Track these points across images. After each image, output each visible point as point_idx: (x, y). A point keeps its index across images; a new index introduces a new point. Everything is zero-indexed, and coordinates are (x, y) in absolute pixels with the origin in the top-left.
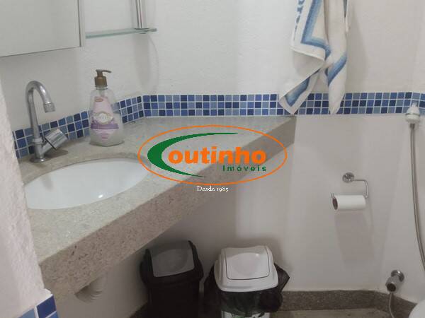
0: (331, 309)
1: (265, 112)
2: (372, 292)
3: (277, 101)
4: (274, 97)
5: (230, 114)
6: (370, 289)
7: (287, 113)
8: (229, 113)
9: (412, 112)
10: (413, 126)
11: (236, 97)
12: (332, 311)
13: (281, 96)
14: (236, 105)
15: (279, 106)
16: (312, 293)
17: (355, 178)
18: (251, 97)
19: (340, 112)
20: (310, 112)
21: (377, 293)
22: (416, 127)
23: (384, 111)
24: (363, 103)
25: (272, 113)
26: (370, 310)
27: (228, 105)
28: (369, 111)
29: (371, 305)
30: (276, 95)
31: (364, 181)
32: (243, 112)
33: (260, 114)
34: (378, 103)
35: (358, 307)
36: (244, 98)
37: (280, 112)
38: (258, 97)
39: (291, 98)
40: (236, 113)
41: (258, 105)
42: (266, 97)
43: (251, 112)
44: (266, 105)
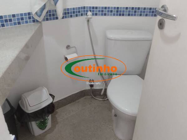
0: (71, 103)
1: (27, 22)
2: (84, 90)
3: (31, 16)
4: (29, 14)
5: (9, 26)
6: (83, 90)
7: (37, 21)
8: (7, 25)
9: (89, 14)
10: (88, 21)
11: (9, 16)
12: (71, 104)
13: (34, 13)
14: (10, 20)
15: (33, 18)
16: (62, 99)
17: (71, 47)
18: (18, 15)
19: (63, 18)
20: (47, 19)
21: (86, 90)
22: (89, 21)
23: (77, 16)
24: (68, 13)
25: (30, 22)
26: (85, 97)
27: (6, 21)
28: (71, 16)
29: (84, 96)
30: (30, 13)
31: (75, 47)
32: (15, 24)
33: (24, 23)
34: (74, 12)
35: (80, 98)
36: (14, 16)
37: (34, 21)
38: (21, 15)
39: (39, 13)
40: (11, 25)
41: (22, 19)
42: (25, 14)
43: (19, 23)
44: (26, 18)
